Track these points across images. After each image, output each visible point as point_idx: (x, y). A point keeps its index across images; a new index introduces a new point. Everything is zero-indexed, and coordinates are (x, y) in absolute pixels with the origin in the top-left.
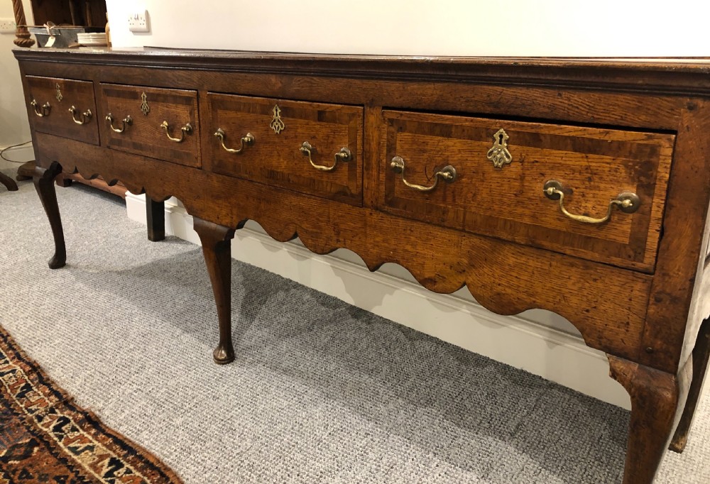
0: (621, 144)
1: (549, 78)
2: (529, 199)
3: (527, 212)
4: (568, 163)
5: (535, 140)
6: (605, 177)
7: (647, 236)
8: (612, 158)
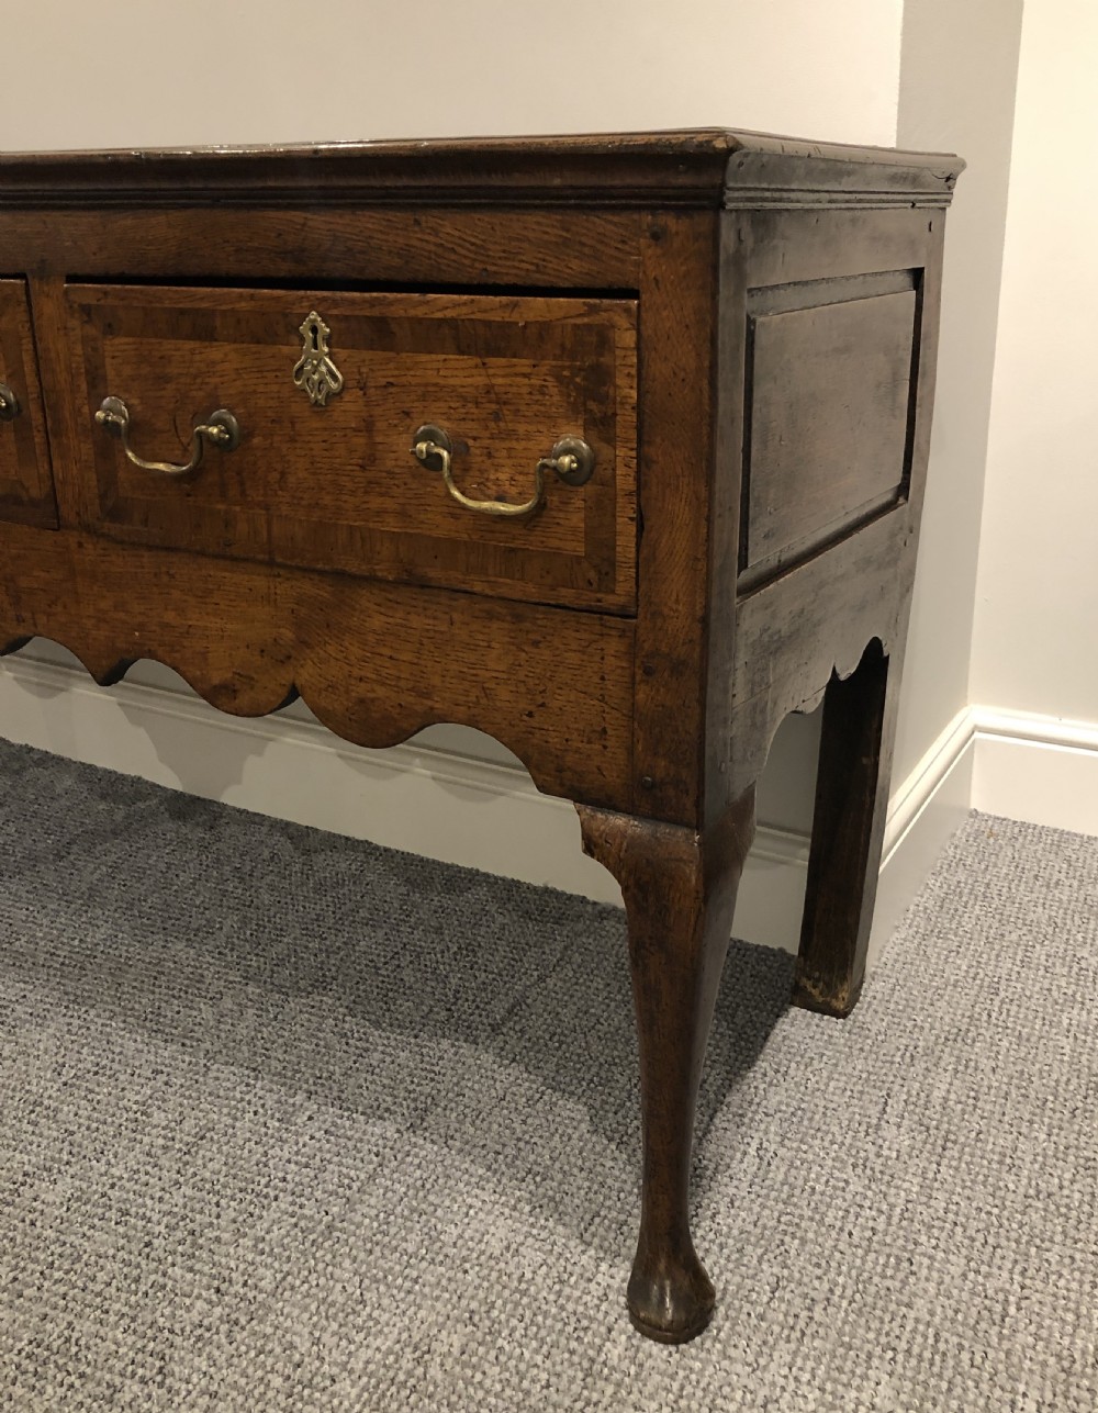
0: (544, 328)
1: (388, 184)
2: (388, 472)
3: (389, 504)
4: (452, 381)
5: (381, 333)
6: (523, 408)
7: (615, 533)
8: (532, 362)
